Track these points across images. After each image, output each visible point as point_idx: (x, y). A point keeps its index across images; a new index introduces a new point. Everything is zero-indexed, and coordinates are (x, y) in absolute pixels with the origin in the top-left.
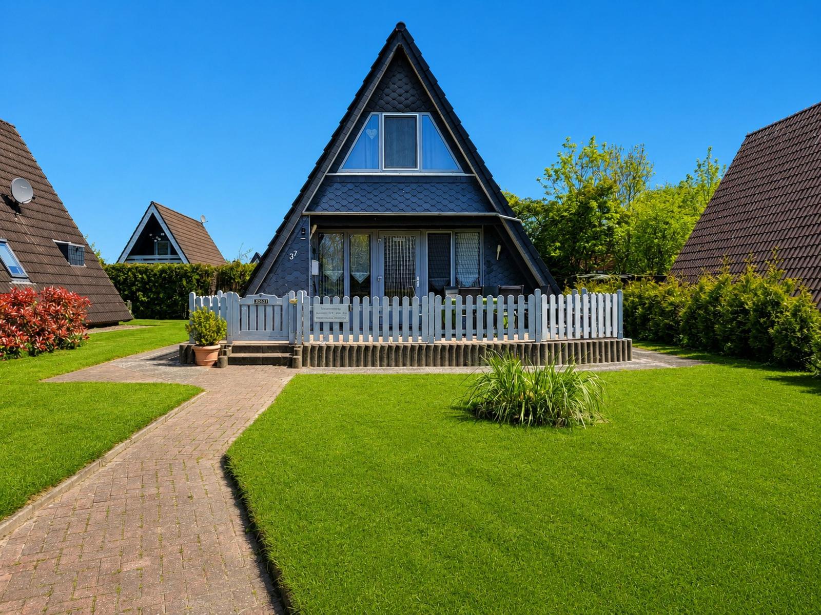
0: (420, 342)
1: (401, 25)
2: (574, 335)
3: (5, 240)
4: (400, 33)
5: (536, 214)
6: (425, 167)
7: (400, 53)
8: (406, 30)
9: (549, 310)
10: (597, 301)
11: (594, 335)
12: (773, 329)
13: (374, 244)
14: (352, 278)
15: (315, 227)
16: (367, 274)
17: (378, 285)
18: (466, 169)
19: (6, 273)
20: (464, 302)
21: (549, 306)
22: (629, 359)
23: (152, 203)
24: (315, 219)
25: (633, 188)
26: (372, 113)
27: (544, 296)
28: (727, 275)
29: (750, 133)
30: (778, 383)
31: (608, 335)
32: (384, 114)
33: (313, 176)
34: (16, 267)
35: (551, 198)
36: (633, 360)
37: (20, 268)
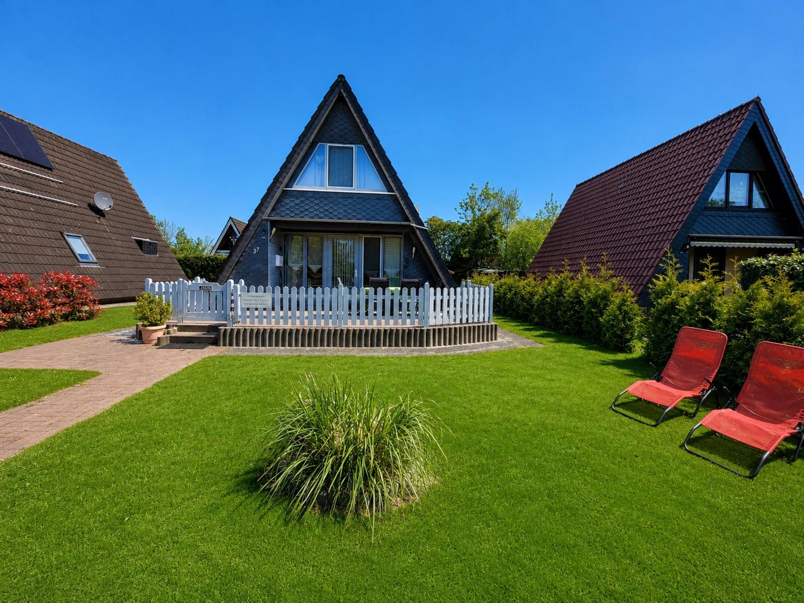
0: (330, 325)
1: (341, 77)
2: (455, 320)
3: (81, 235)
4: (341, 83)
5: (453, 231)
6: (359, 187)
7: (341, 99)
8: (345, 81)
9: (435, 301)
10: (474, 294)
11: (470, 321)
12: (602, 318)
13: (325, 244)
14: (309, 269)
15: (274, 230)
16: (319, 266)
17: (327, 274)
18: (390, 189)
19: (74, 259)
20: (376, 293)
21: (436, 298)
22: (495, 339)
23: (230, 218)
24: (274, 223)
25: (510, 216)
26: (319, 144)
27: (432, 289)
28: (566, 273)
29: (579, 183)
30: (611, 367)
31: (481, 320)
32: (329, 144)
33: (271, 189)
34: (87, 255)
35: (463, 221)
36: (499, 340)
37: (90, 255)
